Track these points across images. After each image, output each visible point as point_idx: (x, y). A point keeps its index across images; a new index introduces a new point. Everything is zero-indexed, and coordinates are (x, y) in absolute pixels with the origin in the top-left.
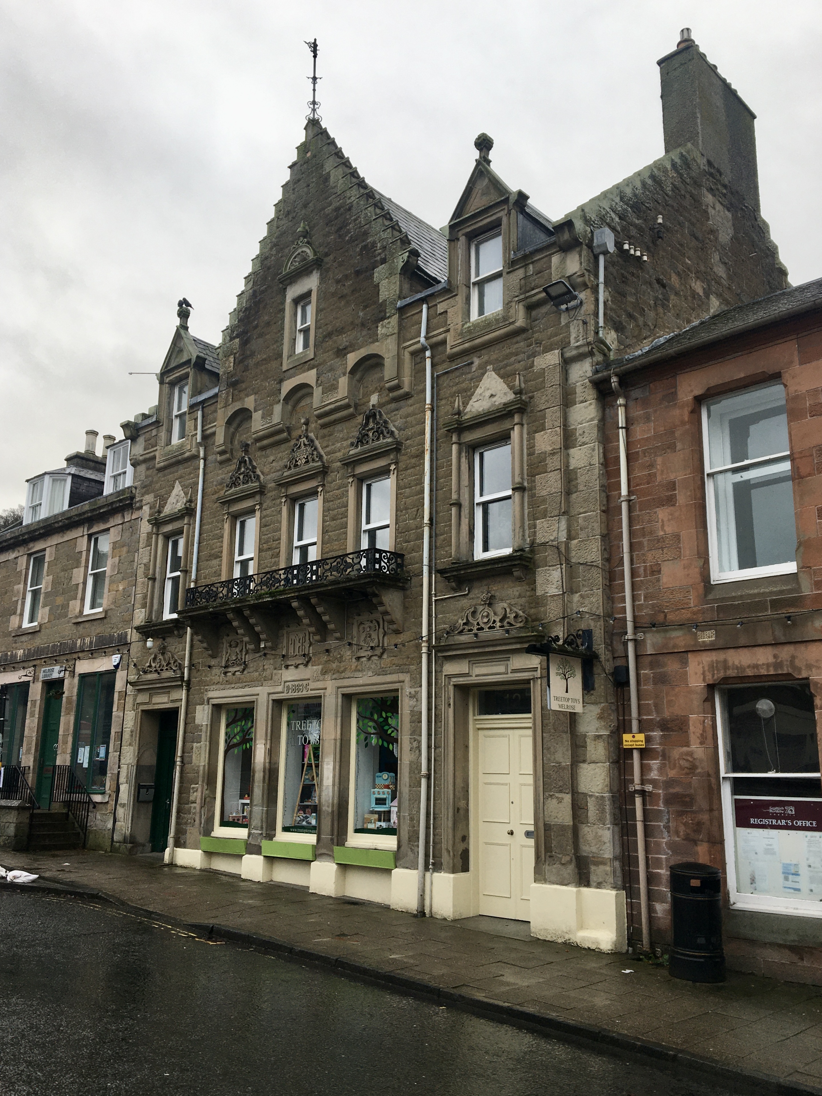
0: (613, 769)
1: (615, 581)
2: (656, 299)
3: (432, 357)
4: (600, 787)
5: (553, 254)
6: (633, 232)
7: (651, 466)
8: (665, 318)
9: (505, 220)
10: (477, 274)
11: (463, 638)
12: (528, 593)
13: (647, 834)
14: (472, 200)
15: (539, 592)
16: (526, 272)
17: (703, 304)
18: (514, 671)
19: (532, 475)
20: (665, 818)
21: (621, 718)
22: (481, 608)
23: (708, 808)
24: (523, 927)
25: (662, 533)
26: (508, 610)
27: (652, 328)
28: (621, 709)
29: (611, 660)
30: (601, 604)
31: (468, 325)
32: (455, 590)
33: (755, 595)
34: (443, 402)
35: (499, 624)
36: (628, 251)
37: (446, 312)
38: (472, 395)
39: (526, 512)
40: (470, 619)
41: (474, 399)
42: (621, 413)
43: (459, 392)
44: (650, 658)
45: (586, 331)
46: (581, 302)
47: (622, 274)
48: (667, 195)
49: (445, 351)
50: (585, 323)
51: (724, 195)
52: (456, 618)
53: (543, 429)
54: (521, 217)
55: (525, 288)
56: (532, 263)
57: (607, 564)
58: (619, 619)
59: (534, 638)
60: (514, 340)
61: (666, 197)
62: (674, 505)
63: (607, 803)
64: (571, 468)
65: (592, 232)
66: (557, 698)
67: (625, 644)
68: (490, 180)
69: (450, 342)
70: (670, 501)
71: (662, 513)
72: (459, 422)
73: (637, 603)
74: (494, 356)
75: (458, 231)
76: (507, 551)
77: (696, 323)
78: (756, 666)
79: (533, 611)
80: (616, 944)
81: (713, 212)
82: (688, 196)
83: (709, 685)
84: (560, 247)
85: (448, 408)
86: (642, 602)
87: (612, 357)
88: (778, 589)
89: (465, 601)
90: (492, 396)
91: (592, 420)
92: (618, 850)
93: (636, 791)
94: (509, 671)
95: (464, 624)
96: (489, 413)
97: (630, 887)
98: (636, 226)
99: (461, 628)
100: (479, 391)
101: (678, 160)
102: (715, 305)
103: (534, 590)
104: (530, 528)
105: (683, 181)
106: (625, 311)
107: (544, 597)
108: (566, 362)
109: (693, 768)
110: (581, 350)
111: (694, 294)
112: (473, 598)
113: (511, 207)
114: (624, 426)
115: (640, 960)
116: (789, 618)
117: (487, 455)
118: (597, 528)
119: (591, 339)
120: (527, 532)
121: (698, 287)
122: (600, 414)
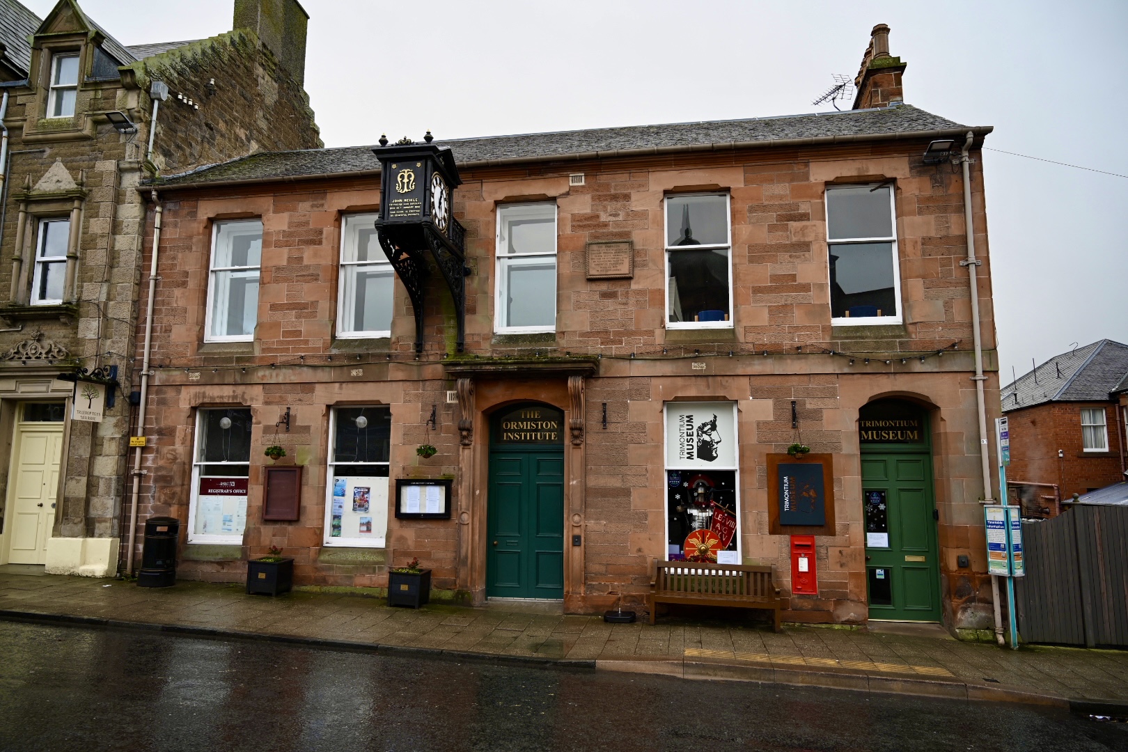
0: (121, 460)
1: (139, 333)
2: (203, 137)
3: (9, 137)
4: (109, 472)
5: (119, 88)
6: (189, 86)
7: (174, 258)
8: (210, 151)
9: (83, 49)
10: (57, 82)
11: (14, 364)
12: (71, 335)
13: (139, 501)
14: (57, 23)
15: (80, 336)
16: (95, 95)
17: (244, 145)
18: (53, 391)
19: (84, 249)
20: (152, 492)
21: (132, 426)
22: (31, 342)
23: (181, 483)
24: (41, 568)
25: (175, 305)
26: (53, 346)
27: (197, 157)
28: (132, 420)
29: (130, 387)
30: (126, 348)
31: (43, 121)
32: (9, 326)
33: (227, 353)
34: (15, 176)
35: (44, 356)
36: (182, 100)
37: (25, 104)
38: (42, 176)
39: (76, 275)
40: (21, 349)
41: (43, 180)
42: (158, 217)
43: (30, 171)
44: (157, 387)
45: (138, 152)
46: (136, 131)
47: (175, 116)
48: (223, 62)
49: (21, 135)
50: (137, 147)
51: (274, 71)
52: (9, 348)
53: (97, 216)
54: (97, 51)
55: (94, 106)
56: (102, 90)
57: (135, 321)
58: (139, 360)
59: (71, 369)
60: (82, 143)
61: (223, 65)
62: (186, 288)
63: (114, 482)
64: (116, 249)
65: (151, 82)
66: (79, 412)
67: (141, 377)
68: (74, 12)
69: (25, 130)
70: (184, 284)
71: (177, 292)
72: (27, 196)
73: (153, 350)
74: (63, 151)
75: (42, 43)
76: (58, 302)
77: (237, 158)
78: (222, 397)
79: (73, 349)
80: (107, 572)
81: (262, 81)
82: (242, 66)
83: (192, 407)
84: (122, 85)
85: (19, 181)
86: (156, 350)
87: (157, 176)
88: (241, 350)
89: (18, 335)
90: (58, 181)
91: (135, 217)
92: (118, 512)
93: (135, 474)
94: (50, 391)
95: (15, 353)
96: (53, 195)
97: (123, 536)
98: (192, 82)
99: (12, 356)
100: (47, 175)
101: (237, 39)
102: (254, 147)
103: (76, 333)
104: (78, 288)
105: (239, 55)
106: (174, 143)
107: (83, 339)
108: (121, 171)
109: (175, 459)
110: (133, 165)
111: (237, 138)
112: (24, 334)
113: (88, 41)
114: (159, 227)
115: (123, 580)
116: (244, 369)
117: (52, 226)
118: (130, 295)
119: (141, 159)
120: (75, 291)
121: (242, 133)
122: (142, 215)
